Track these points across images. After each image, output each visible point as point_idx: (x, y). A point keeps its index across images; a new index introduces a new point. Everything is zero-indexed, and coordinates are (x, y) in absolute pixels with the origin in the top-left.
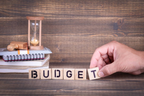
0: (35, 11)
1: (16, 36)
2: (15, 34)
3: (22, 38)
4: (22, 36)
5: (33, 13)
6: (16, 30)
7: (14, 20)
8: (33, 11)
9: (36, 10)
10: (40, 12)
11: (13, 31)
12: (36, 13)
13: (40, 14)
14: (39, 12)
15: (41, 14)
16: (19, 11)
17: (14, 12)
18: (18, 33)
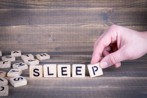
0: (28, 3)
1: (11, 27)
2: (10, 25)
3: (17, 29)
4: (17, 26)
5: (26, 4)
6: (11, 21)
7: (8, 11)
8: (26, 2)
9: (29, 1)
10: (33, 3)
11: (8, 22)
12: (29, 4)
13: (32, 6)
14: (31, 3)
15: (34, 5)
16: (12, 3)
17: (8, 4)
18: (13, 24)
